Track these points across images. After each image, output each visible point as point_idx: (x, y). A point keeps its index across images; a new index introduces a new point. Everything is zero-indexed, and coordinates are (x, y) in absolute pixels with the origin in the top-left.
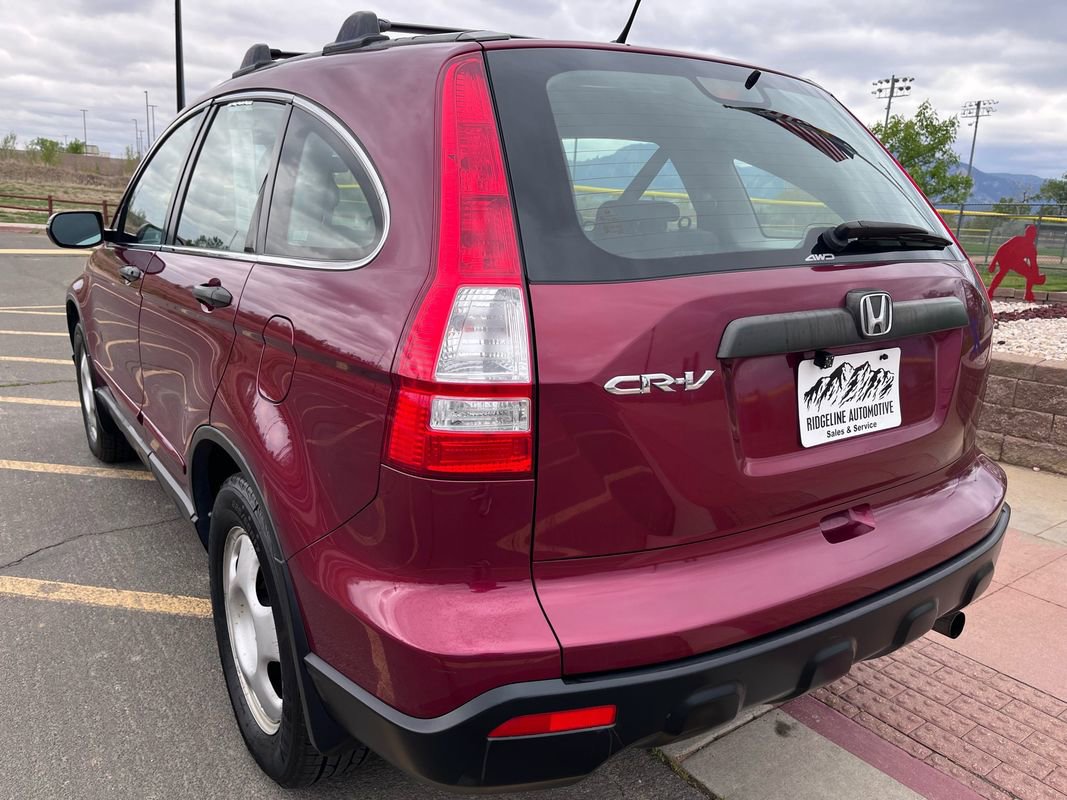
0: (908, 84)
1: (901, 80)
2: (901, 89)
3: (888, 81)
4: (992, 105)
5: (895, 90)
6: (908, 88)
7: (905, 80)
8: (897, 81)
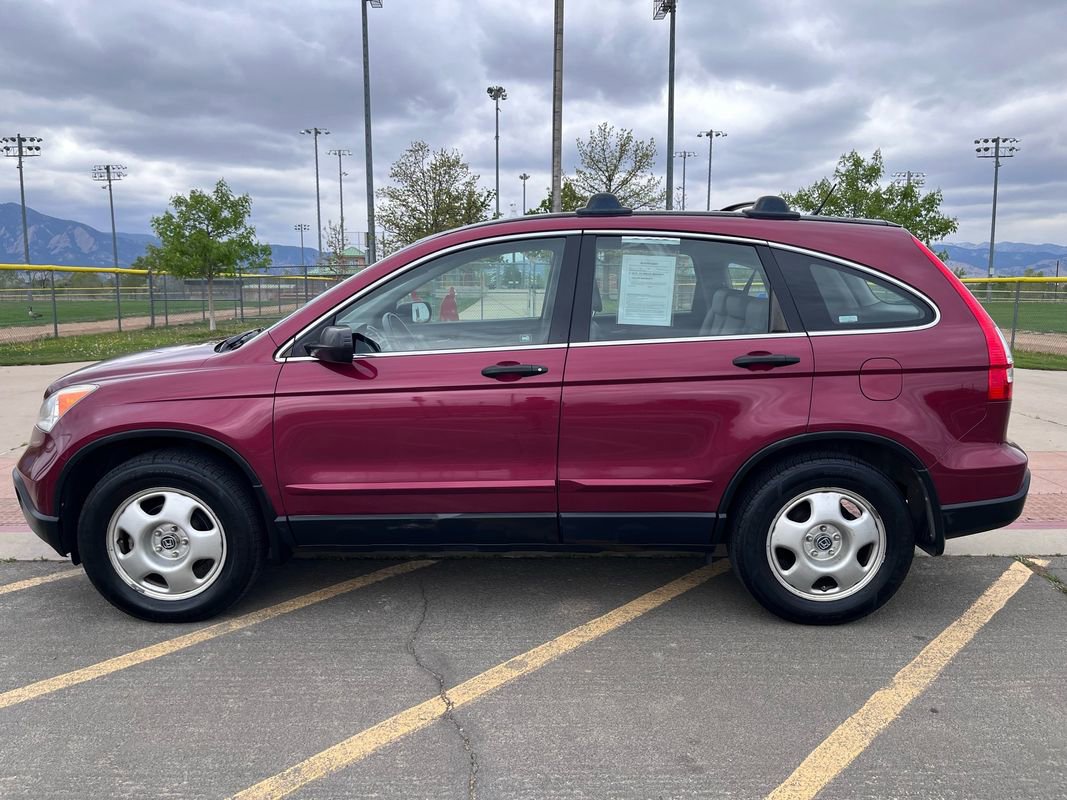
0: (36, 143)
1: (28, 140)
2: (30, 149)
3: (14, 140)
4: (121, 170)
5: (24, 149)
6: (38, 149)
7: (32, 140)
8: (24, 140)
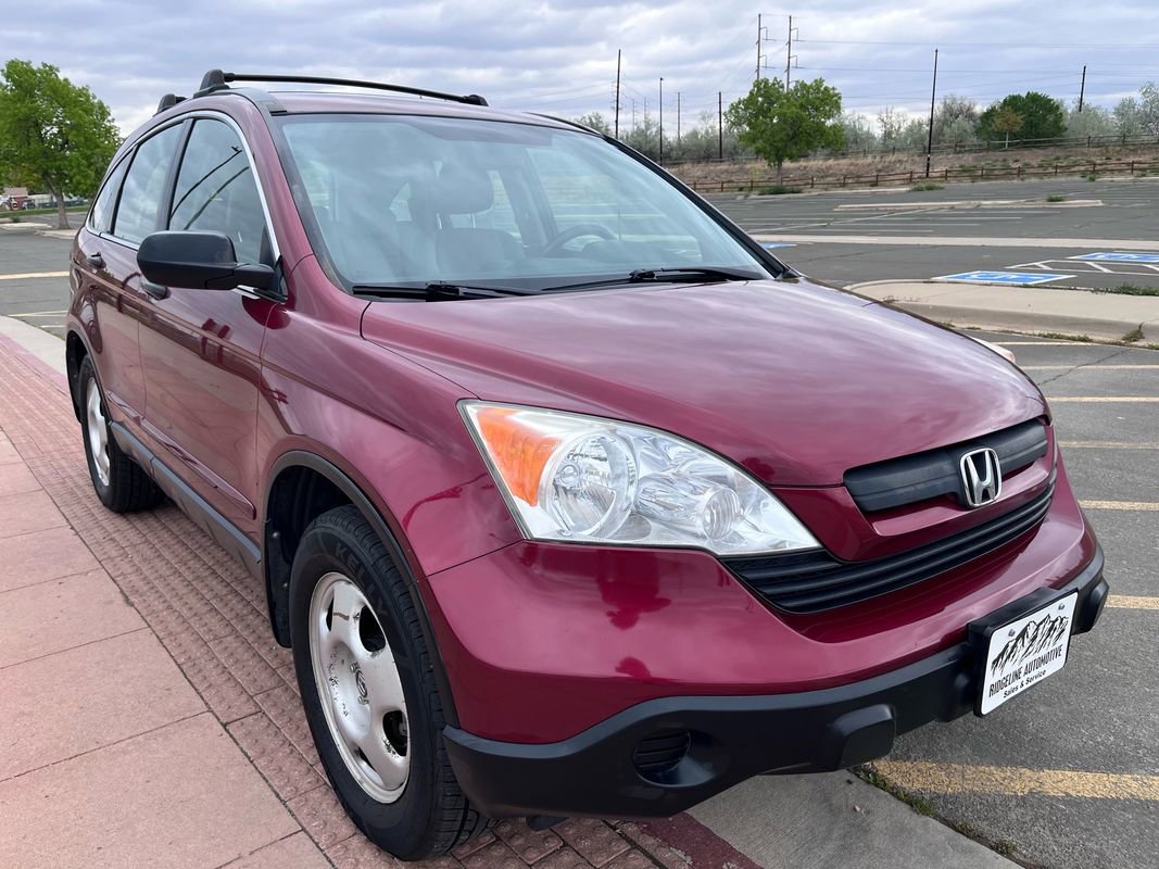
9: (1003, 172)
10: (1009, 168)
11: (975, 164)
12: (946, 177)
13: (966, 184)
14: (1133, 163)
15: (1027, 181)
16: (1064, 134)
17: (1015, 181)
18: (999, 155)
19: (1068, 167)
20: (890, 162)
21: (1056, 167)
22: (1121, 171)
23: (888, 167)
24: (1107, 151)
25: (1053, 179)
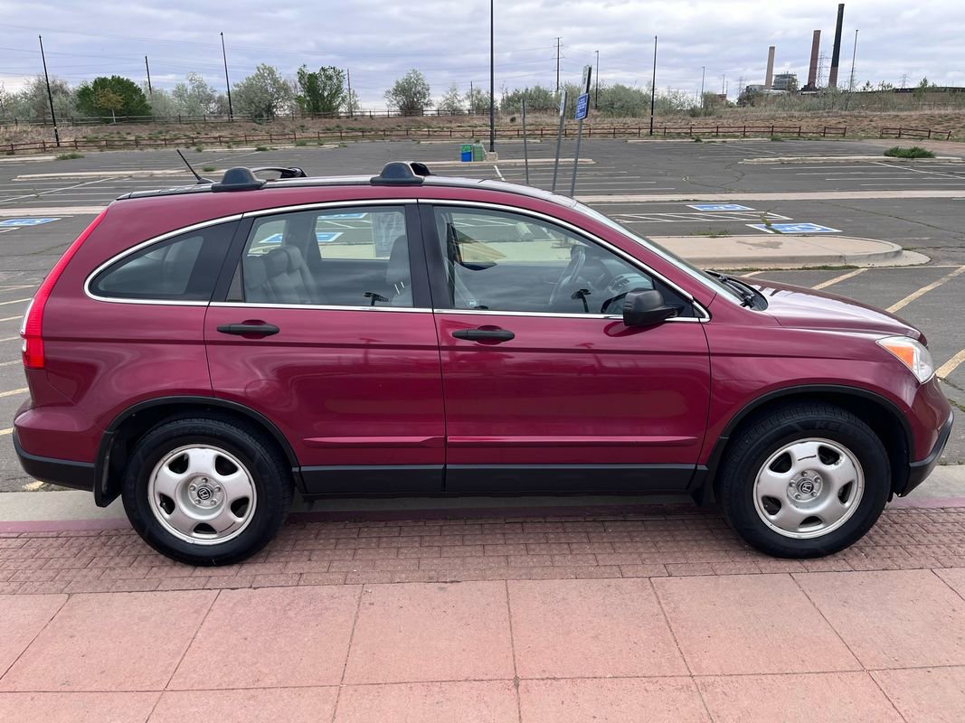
9: (122, 143)
10: (124, 140)
11: (95, 135)
12: (76, 147)
13: (95, 153)
14: (220, 137)
15: (145, 151)
16: (151, 111)
17: (136, 151)
18: (111, 128)
19: (172, 140)
20: (15, 132)
21: (165, 140)
22: (212, 143)
23: (14, 137)
24: (196, 128)
25: (164, 150)
